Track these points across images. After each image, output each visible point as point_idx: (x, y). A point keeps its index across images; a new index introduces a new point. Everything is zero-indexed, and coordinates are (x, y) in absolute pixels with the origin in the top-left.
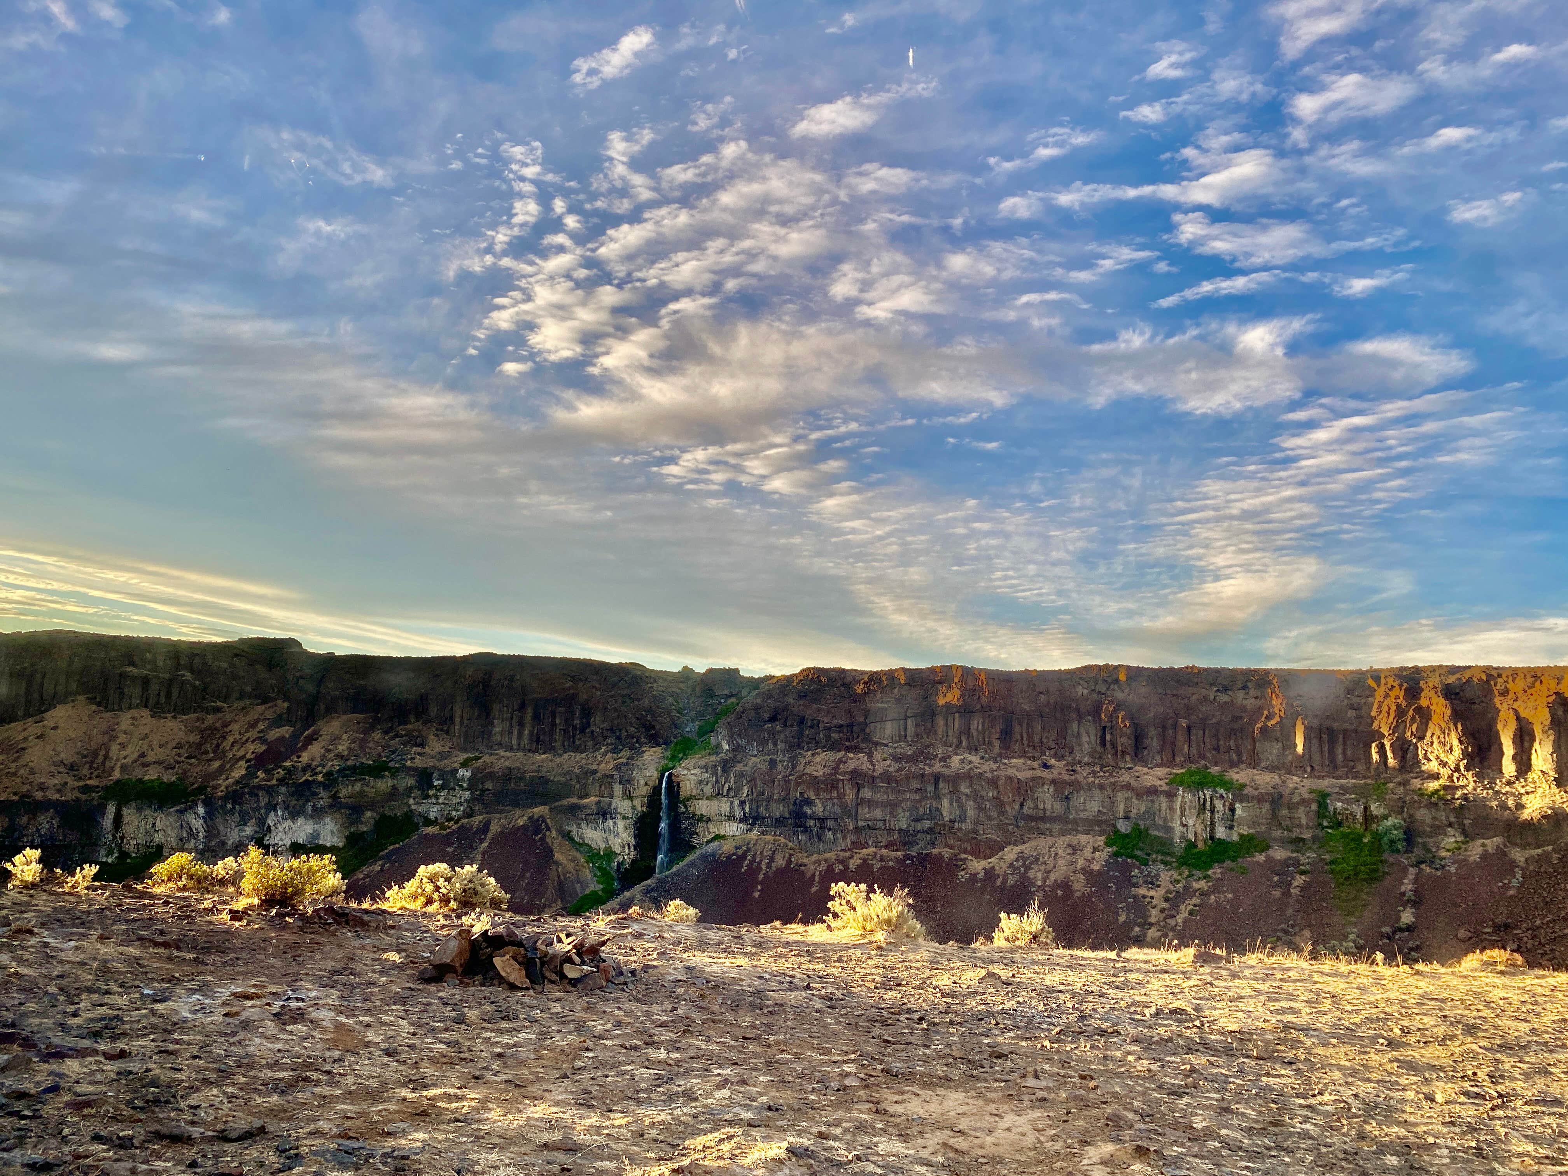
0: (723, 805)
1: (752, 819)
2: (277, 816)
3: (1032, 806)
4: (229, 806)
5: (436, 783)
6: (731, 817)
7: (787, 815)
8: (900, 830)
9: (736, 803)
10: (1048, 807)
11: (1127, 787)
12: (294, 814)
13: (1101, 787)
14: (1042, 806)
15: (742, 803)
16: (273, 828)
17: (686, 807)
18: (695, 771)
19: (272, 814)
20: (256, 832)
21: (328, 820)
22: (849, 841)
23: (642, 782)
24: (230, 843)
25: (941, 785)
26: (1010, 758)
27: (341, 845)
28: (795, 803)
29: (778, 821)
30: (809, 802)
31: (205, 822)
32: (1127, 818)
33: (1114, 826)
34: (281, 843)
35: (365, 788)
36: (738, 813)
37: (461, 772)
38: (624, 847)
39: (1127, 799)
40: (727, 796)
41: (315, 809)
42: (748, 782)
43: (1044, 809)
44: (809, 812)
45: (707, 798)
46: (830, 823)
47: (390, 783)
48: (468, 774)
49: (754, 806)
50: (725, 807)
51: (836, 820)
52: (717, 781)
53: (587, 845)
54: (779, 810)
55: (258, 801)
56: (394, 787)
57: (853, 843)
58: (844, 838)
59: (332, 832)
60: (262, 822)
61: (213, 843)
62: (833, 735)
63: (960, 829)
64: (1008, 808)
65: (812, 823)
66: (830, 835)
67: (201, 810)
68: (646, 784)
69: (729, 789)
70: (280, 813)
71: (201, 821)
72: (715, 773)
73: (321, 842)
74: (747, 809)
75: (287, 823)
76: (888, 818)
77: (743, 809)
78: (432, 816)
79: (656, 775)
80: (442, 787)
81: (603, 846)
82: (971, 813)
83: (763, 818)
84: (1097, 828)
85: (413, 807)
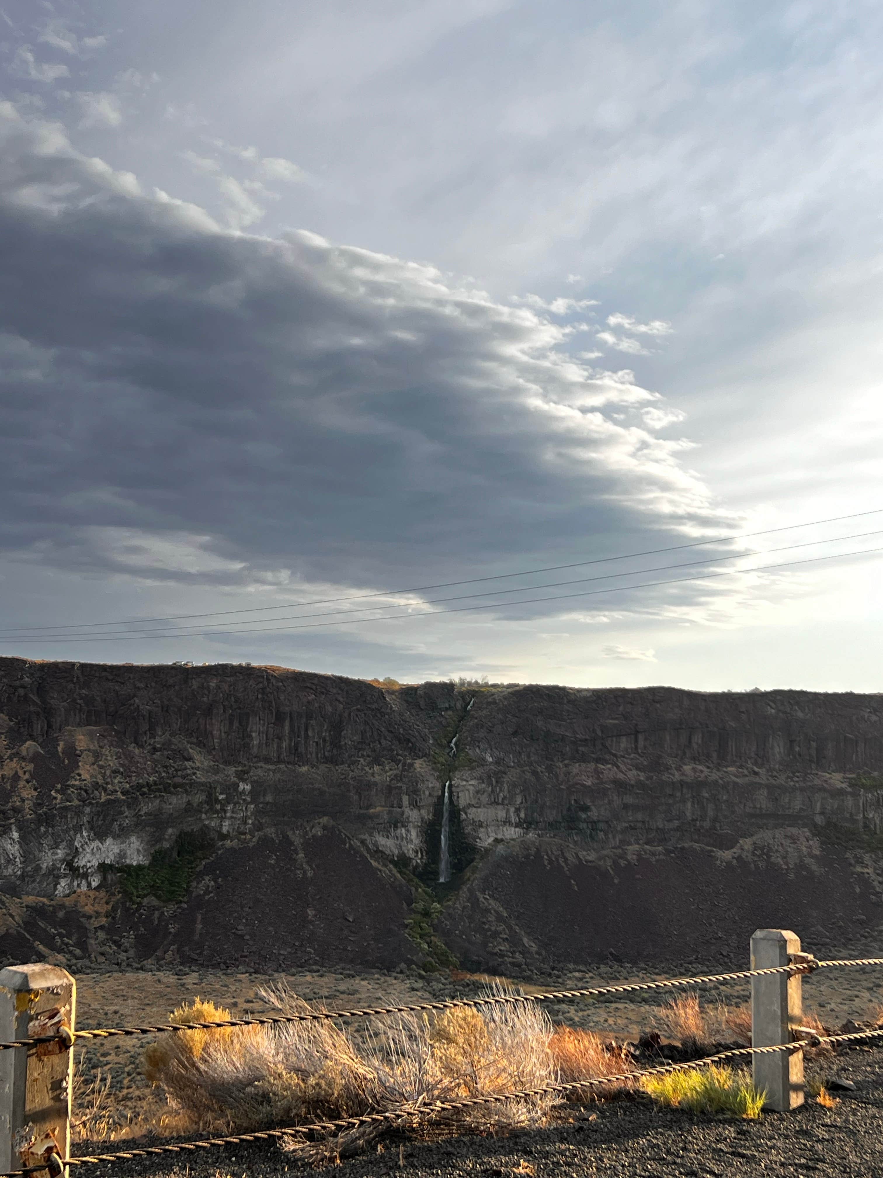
0: (500, 813)
1: (526, 824)
2: (82, 836)
3: (751, 805)
4: (43, 829)
5: (221, 797)
6: (507, 822)
7: (560, 819)
8: (658, 829)
9: (512, 810)
10: (764, 806)
11: (822, 789)
12: (100, 835)
13: (802, 790)
14: (758, 806)
15: (517, 810)
16: (80, 850)
17: (466, 813)
18: (472, 782)
19: (79, 836)
20: (68, 855)
21: (133, 839)
22: (617, 839)
23: (427, 793)
24: (44, 866)
25: (685, 790)
26: (726, 767)
27: (147, 863)
28: (569, 809)
29: (550, 824)
30: (585, 809)
31: (21, 847)
32: (822, 813)
33: (813, 820)
34: (89, 865)
35: (164, 806)
36: (514, 819)
37: (242, 786)
38: (417, 852)
39: (823, 798)
40: (502, 804)
41: (122, 829)
42: (521, 791)
43: (761, 809)
44: (584, 816)
45: (484, 806)
46: (601, 825)
47: (185, 799)
48: (248, 787)
49: (529, 813)
50: (501, 814)
51: (607, 822)
52: (493, 791)
53: (382, 852)
54: (551, 815)
55: (66, 823)
56: (189, 803)
57: (620, 841)
58: (614, 837)
59: (138, 851)
60: (71, 844)
61: (29, 868)
62: (580, 748)
63: (702, 827)
64: (736, 809)
65: (584, 825)
66: (601, 835)
67: (16, 835)
68: (430, 795)
69: (505, 798)
70: (85, 834)
71: (17, 846)
72: (490, 784)
73: (128, 861)
74: (522, 815)
75: (96, 843)
76: (647, 819)
77: (518, 815)
78: (225, 830)
79: (438, 785)
80: (228, 801)
81: (396, 852)
82: (711, 813)
83: (537, 823)
84: (800, 822)
85: (207, 822)
